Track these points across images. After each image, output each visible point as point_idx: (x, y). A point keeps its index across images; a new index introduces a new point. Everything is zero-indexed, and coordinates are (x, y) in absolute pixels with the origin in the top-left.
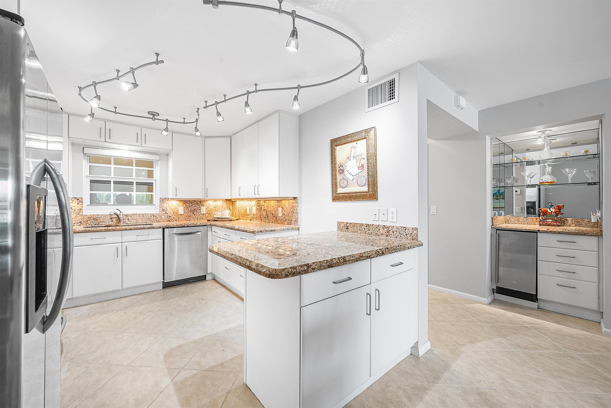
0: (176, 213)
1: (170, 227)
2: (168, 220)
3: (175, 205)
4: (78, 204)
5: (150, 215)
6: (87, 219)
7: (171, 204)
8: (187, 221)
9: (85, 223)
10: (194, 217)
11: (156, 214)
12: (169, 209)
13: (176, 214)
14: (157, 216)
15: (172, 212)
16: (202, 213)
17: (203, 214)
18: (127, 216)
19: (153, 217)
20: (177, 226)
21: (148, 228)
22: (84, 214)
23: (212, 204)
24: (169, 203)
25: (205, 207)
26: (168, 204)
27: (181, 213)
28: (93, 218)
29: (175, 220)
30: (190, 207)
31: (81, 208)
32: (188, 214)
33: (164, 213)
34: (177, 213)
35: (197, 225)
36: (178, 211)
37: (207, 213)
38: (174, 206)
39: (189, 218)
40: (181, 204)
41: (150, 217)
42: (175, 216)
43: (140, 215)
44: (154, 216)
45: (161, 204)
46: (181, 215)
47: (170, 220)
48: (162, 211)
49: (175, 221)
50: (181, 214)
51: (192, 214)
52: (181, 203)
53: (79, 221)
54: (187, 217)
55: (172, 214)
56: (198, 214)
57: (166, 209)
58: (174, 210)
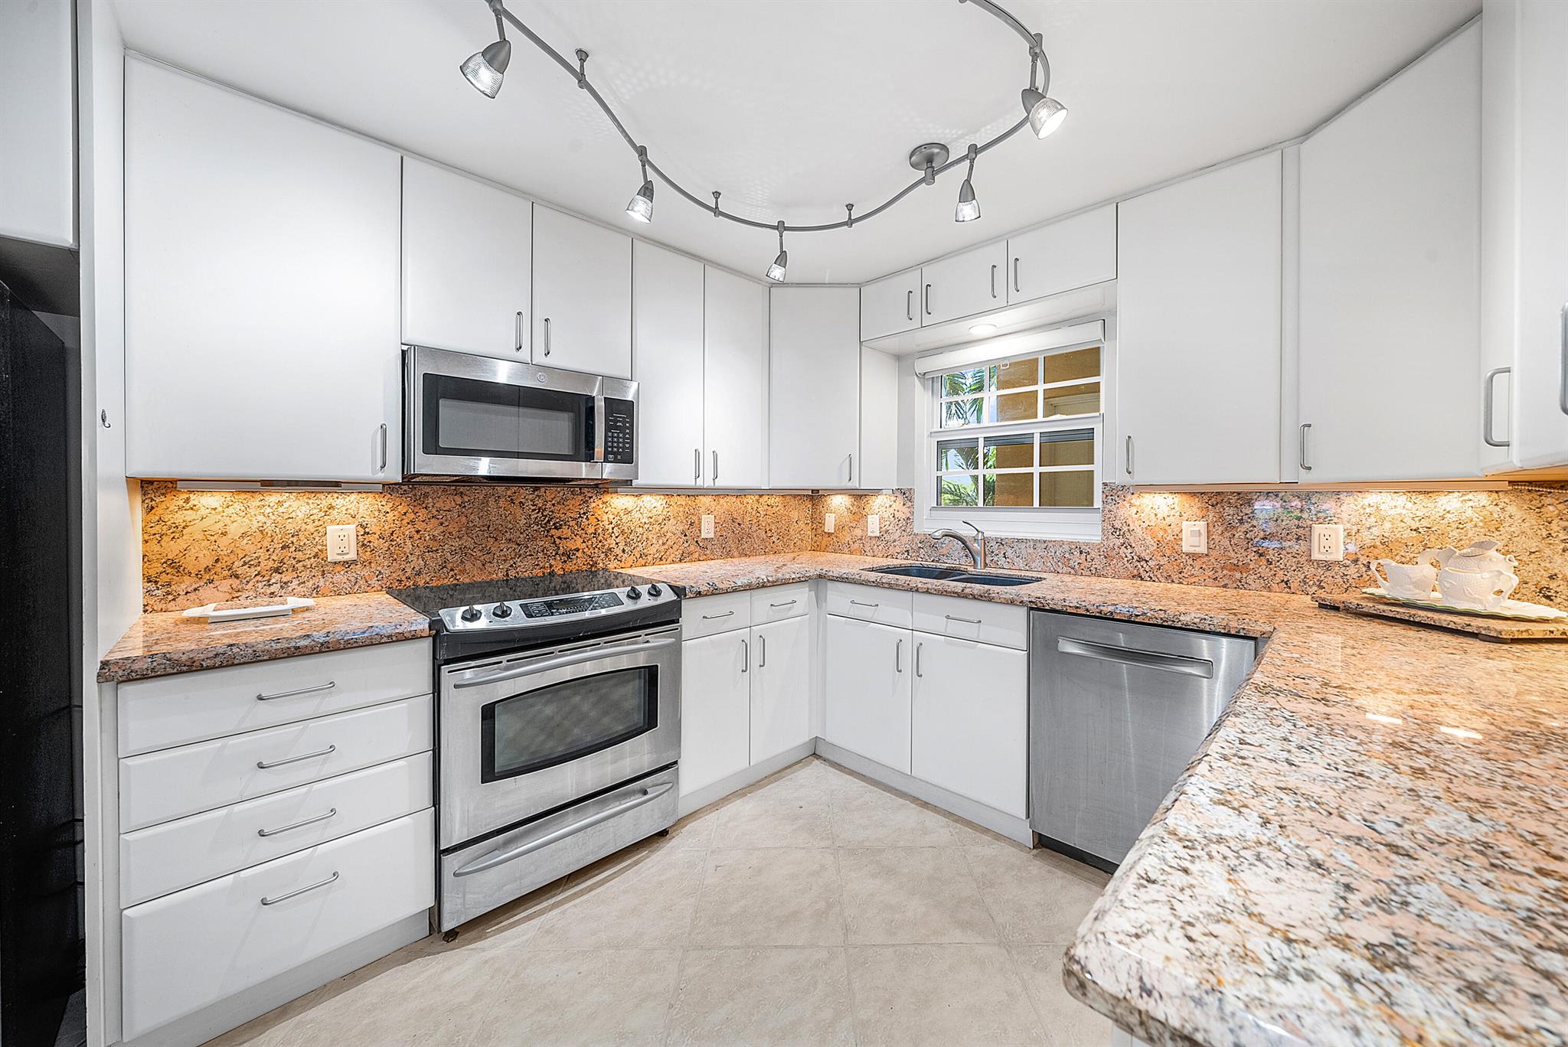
0: (1169, 546)
1: (1047, 608)
2: (1135, 572)
3: (1164, 511)
4: (904, 504)
5: (1067, 548)
6: (920, 545)
7: (1147, 510)
8: (1225, 586)
9: (914, 554)
10: (1264, 571)
11: (1087, 544)
12: (1139, 531)
13: (1168, 553)
14: (1093, 554)
15: (1150, 541)
16: (1316, 556)
17: (1328, 566)
18: (1001, 542)
19: (1077, 553)
20: (1080, 611)
21: (974, 597)
22: (916, 531)
23: (1392, 512)
24: (1137, 504)
25: (1341, 527)
26: (1134, 510)
27: (1192, 550)
28: (929, 544)
29: (1165, 574)
30: (1241, 521)
31: (909, 515)
32: (1232, 554)
33: (1118, 542)
34: (1176, 547)
35: (1179, 625)
36: (1178, 538)
37: (1356, 561)
38: (1160, 516)
39: (1238, 575)
40: (1195, 509)
41: (1067, 555)
42: (1164, 561)
43: (1038, 545)
44: (1081, 552)
45: (1108, 507)
46: (1194, 557)
47: (1143, 574)
48: (1111, 537)
49: (1163, 580)
50: (1194, 554)
51: (1252, 556)
52: (1196, 503)
53: (905, 550)
54: (1222, 568)
55: (1152, 549)
56: (1288, 561)
57: (1125, 528)
58: (1162, 533)
